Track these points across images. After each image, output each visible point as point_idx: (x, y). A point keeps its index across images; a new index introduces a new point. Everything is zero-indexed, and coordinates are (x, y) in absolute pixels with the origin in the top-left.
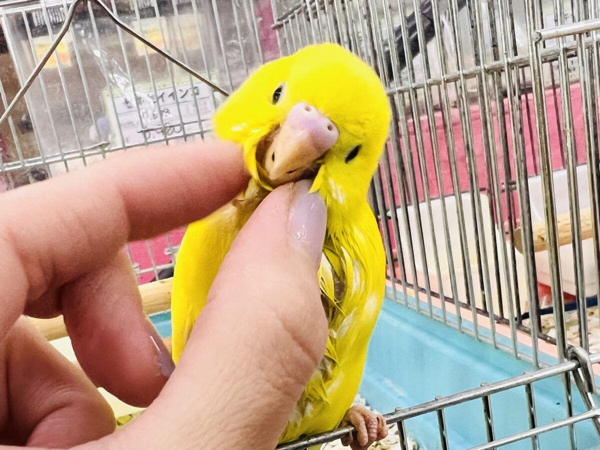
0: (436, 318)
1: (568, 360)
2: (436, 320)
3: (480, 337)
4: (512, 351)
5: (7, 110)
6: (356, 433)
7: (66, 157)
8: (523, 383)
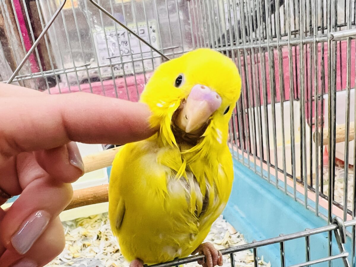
0: (264, 177)
1: (332, 224)
2: (264, 179)
3: (287, 193)
4: (304, 204)
5: (35, 43)
6: (206, 259)
7: (66, 71)
8: (304, 236)
